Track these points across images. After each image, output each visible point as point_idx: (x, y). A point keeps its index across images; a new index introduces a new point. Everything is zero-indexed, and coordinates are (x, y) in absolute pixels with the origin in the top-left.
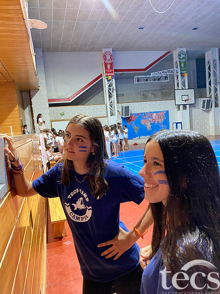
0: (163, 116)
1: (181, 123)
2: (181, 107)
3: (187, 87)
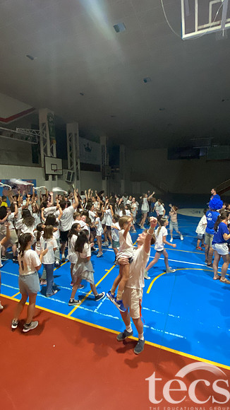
0: (30, 187)
2: (50, 177)
3: (55, 156)
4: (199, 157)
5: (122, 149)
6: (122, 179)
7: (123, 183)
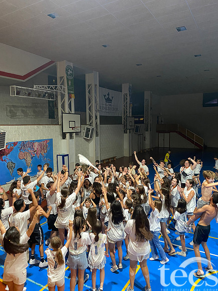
0: (47, 147)
1: (68, 155)
2: (68, 135)
7: (147, 135)
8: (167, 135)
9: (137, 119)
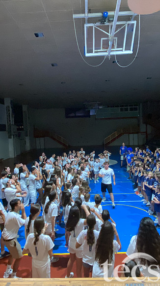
4: (89, 116)
5: (25, 108)
6: (27, 136)
7: (27, 140)
8: (42, 139)
9: (18, 127)
